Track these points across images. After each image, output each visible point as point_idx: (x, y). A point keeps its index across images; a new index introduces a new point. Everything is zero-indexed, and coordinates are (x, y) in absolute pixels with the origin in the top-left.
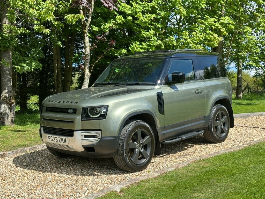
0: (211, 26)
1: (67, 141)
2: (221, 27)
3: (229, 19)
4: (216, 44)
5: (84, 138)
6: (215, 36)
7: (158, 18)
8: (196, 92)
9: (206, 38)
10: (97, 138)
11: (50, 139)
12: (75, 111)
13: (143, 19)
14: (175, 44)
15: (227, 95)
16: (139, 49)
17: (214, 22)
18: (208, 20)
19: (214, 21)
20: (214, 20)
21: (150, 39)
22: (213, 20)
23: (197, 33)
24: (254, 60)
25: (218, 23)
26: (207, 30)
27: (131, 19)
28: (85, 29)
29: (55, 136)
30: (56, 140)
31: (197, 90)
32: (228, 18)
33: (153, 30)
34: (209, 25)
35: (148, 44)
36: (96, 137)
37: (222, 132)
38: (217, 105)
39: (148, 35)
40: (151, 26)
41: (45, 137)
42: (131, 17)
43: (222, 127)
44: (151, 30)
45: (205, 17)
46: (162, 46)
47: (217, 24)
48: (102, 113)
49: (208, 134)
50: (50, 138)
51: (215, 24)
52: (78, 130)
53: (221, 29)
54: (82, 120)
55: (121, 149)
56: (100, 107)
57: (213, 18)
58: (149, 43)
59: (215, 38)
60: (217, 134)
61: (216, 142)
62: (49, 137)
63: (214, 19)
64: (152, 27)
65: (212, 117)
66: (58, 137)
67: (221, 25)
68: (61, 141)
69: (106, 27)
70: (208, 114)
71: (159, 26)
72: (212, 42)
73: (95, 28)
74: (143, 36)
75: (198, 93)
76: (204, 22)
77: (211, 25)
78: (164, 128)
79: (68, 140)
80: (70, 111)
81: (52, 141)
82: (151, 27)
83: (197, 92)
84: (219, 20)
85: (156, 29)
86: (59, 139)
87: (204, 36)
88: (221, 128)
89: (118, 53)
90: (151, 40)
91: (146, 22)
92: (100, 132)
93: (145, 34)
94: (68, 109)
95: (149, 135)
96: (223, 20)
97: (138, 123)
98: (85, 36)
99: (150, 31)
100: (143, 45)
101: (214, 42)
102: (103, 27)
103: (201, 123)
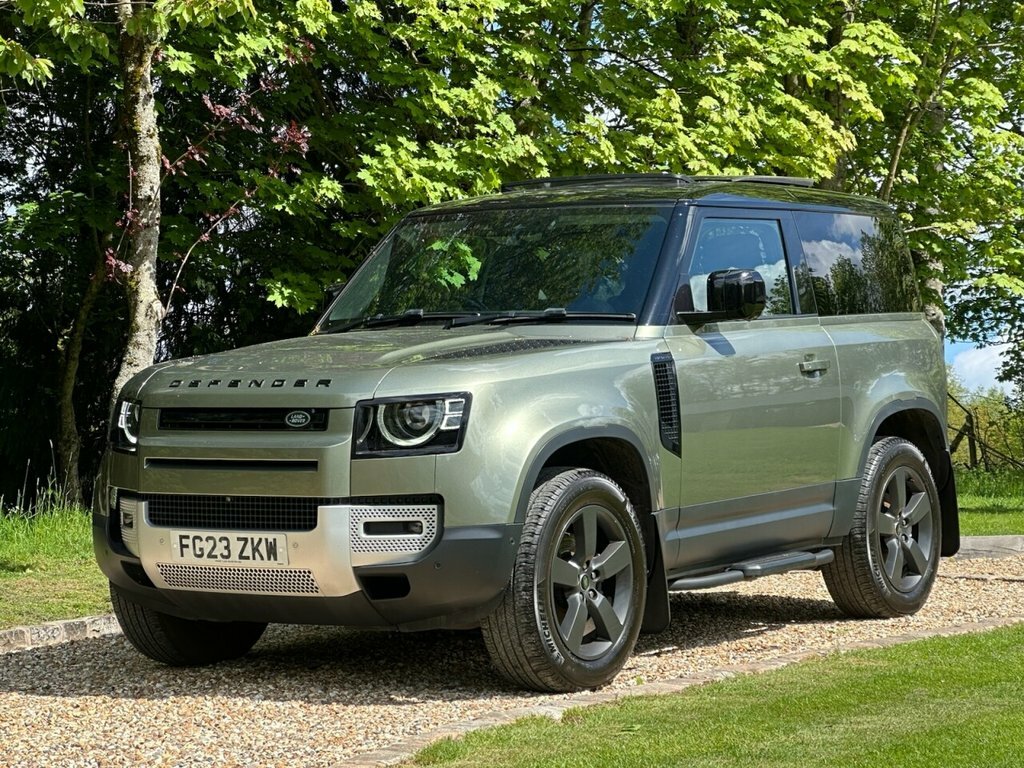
0: (797, 68)
1: (279, 550)
2: (848, 78)
3: (887, 37)
4: (821, 168)
5: (364, 536)
6: (819, 121)
7: (519, 13)
8: (801, 366)
9: (769, 133)
10: (421, 533)
11: (189, 552)
12: (320, 419)
13: (438, 18)
14: (606, 158)
15: (927, 394)
16: (417, 177)
17: (808, 48)
18: (780, 35)
19: (812, 42)
20: (810, 39)
21: (478, 127)
22: (802, 36)
23: (726, 101)
24: (1017, 262)
25: (829, 55)
26: (773, 88)
27: (372, 14)
28: (140, 62)
29: (217, 534)
30: (220, 549)
31: (809, 357)
32: (885, 30)
33: (490, 76)
34: (785, 64)
35: (467, 149)
36: (414, 529)
37: (910, 568)
38: (886, 439)
39: (465, 104)
40: (480, 59)
41: (161, 541)
42: (375, 6)
43: (910, 543)
44: (481, 76)
45: (764, 19)
46: (541, 166)
47: (824, 62)
48: (443, 427)
49: (850, 570)
50: (187, 546)
51: (815, 57)
52: (337, 501)
53: (846, 85)
54: (354, 456)
55: (523, 584)
56: (431, 400)
57: (804, 26)
58: (473, 146)
59: (817, 133)
60: (887, 576)
61: (885, 614)
62: (185, 542)
63: (811, 32)
64: (484, 60)
65: (865, 491)
66: (233, 535)
67: (847, 69)
68: (248, 552)
69: (240, 52)
70: (849, 473)
71: (527, 57)
72: (802, 158)
73: (179, 58)
74: (436, 106)
75: (810, 373)
76: (755, 48)
77: (799, 64)
78: (679, 518)
79: (290, 545)
80: (297, 419)
81: (201, 556)
82: (481, 64)
83: (808, 366)
84: (834, 37)
85: (507, 72)
86: (237, 547)
87: (761, 122)
88: (904, 548)
89: (292, 198)
90: (484, 130)
91: (452, 38)
92: (435, 506)
93: (445, 98)
94: (286, 411)
95: (625, 536)
96: (856, 38)
97: (586, 479)
98: (136, 100)
99: (475, 82)
100: (439, 156)
101: (812, 157)
102: (226, 53)
103: (819, 514)
